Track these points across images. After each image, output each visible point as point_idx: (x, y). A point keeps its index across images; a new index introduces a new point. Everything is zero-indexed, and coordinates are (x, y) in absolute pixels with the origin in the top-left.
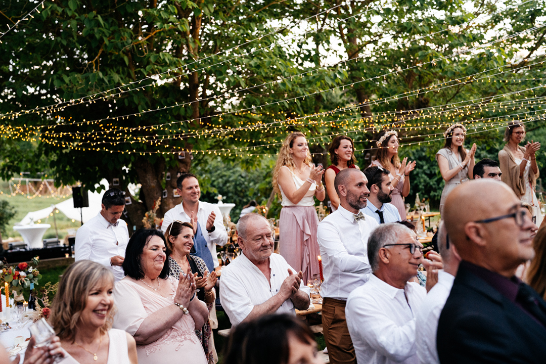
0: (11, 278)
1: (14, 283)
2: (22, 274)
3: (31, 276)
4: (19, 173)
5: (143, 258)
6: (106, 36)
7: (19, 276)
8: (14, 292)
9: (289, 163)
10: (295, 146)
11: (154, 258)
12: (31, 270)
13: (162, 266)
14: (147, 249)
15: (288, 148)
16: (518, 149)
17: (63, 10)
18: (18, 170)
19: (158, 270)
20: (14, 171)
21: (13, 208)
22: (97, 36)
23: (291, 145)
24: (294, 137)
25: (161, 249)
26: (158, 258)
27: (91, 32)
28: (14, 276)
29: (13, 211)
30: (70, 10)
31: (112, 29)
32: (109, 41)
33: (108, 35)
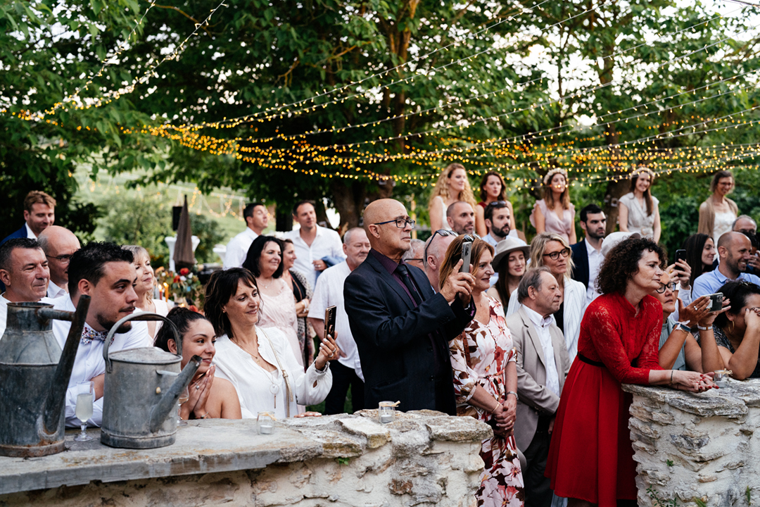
0: (171, 281)
1: (174, 286)
2: (183, 278)
3: (190, 281)
4: (219, 187)
5: (261, 260)
6: (301, 48)
7: (179, 280)
8: (175, 295)
9: (444, 192)
10: (453, 177)
11: (270, 261)
12: (191, 276)
13: (276, 267)
14: (265, 253)
15: (446, 178)
16: (724, 201)
17: (258, 21)
18: (218, 185)
19: (272, 271)
20: (214, 185)
21: (223, 230)
22: (292, 48)
23: (449, 176)
24: (454, 169)
25: (276, 253)
26: (273, 261)
27: (286, 44)
28: (175, 280)
29: (223, 234)
30: (265, 20)
31: (310, 40)
32: (305, 53)
33: (303, 47)
